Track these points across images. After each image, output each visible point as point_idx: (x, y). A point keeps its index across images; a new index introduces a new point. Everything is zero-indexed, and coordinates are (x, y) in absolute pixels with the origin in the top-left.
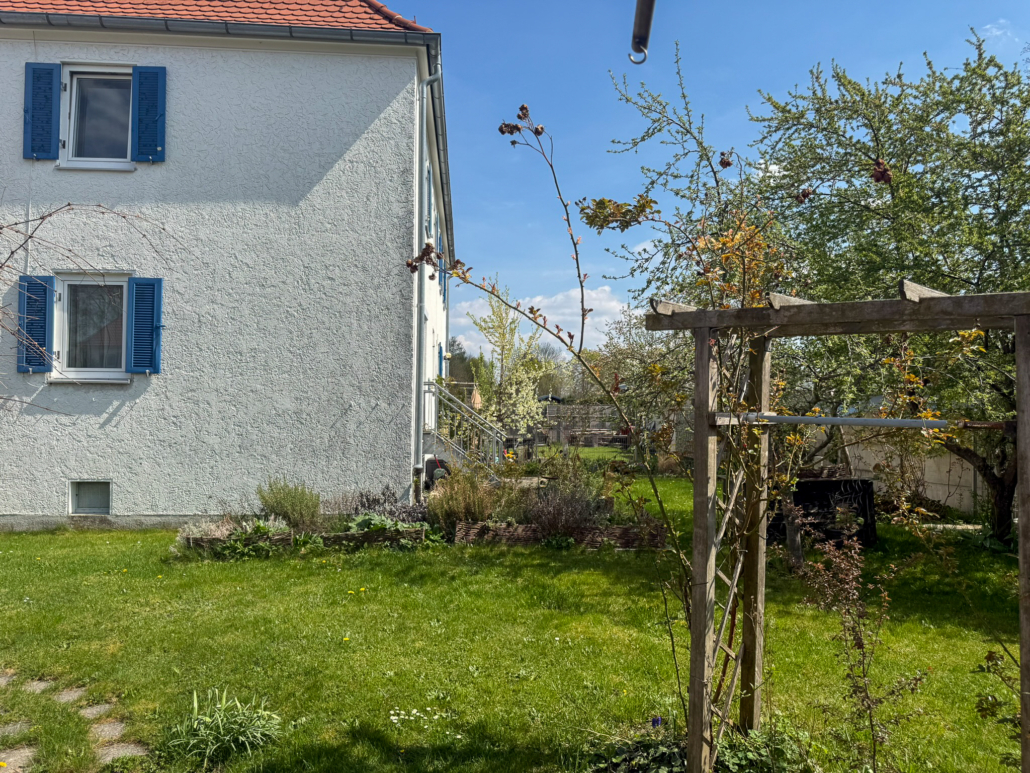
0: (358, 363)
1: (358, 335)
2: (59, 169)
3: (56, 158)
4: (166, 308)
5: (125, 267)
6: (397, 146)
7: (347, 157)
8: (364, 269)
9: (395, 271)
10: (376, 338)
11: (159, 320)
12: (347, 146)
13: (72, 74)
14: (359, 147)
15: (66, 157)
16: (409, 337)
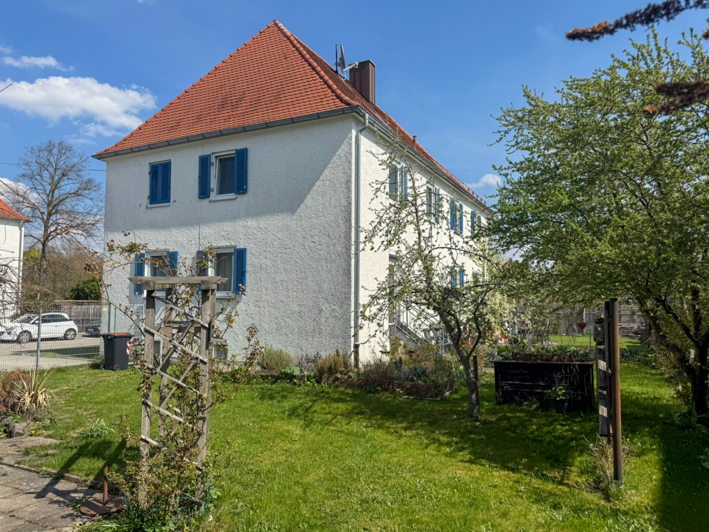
0: (326, 286)
1: (326, 271)
2: (211, 201)
3: (209, 197)
4: (248, 262)
5: (233, 244)
6: (344, 169)
7: (321, 178)
8: (329, 236)
9: (343, 235)
10: (334, 272)
11: (245, 268)
12: (321, 173)
13: (216, 157)
14: (326, 172)
15: (214, 196)
16: (349, 271)
